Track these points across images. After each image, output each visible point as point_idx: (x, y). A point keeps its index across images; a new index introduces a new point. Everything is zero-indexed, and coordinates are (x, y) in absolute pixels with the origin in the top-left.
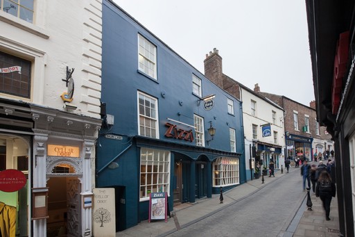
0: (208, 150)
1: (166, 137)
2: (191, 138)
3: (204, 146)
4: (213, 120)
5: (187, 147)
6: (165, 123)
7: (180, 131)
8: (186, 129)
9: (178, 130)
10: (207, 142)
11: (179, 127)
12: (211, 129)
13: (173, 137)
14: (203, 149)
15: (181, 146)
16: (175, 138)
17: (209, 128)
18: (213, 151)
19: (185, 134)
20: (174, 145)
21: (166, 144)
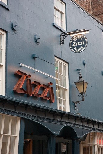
0: (76, 118)
1: (15, 92)
2: (51, 98)
3: (68, 110)
4: (82, 67)
5: (46, 111)
6: (15, 70)
7: (35, 84)
8: (43, 82)
9: (32, 82)
10: (73, 104)
11: (34, 78)
12: (81, 82)
13: (25, 93)
14: (69, 116)
15: (36, 109)
16: (28, 96)
17: (77, 79)
18: (82, 120)
19: (43, 89)
20: (26, 107)
21: (15, 105)
